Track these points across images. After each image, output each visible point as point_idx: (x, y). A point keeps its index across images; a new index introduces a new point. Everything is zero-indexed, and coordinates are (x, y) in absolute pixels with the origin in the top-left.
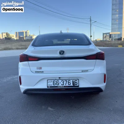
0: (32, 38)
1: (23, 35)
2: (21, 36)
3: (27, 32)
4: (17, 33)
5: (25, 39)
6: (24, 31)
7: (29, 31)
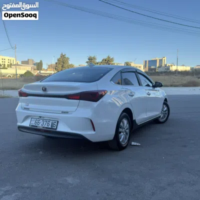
0: (169, 69)
1: (156, 65)
2: (152, 67)
3: (162, 60)
4: (146, 61)
5: (157, 71)
6: (158, 59)
7: (165, 58)
